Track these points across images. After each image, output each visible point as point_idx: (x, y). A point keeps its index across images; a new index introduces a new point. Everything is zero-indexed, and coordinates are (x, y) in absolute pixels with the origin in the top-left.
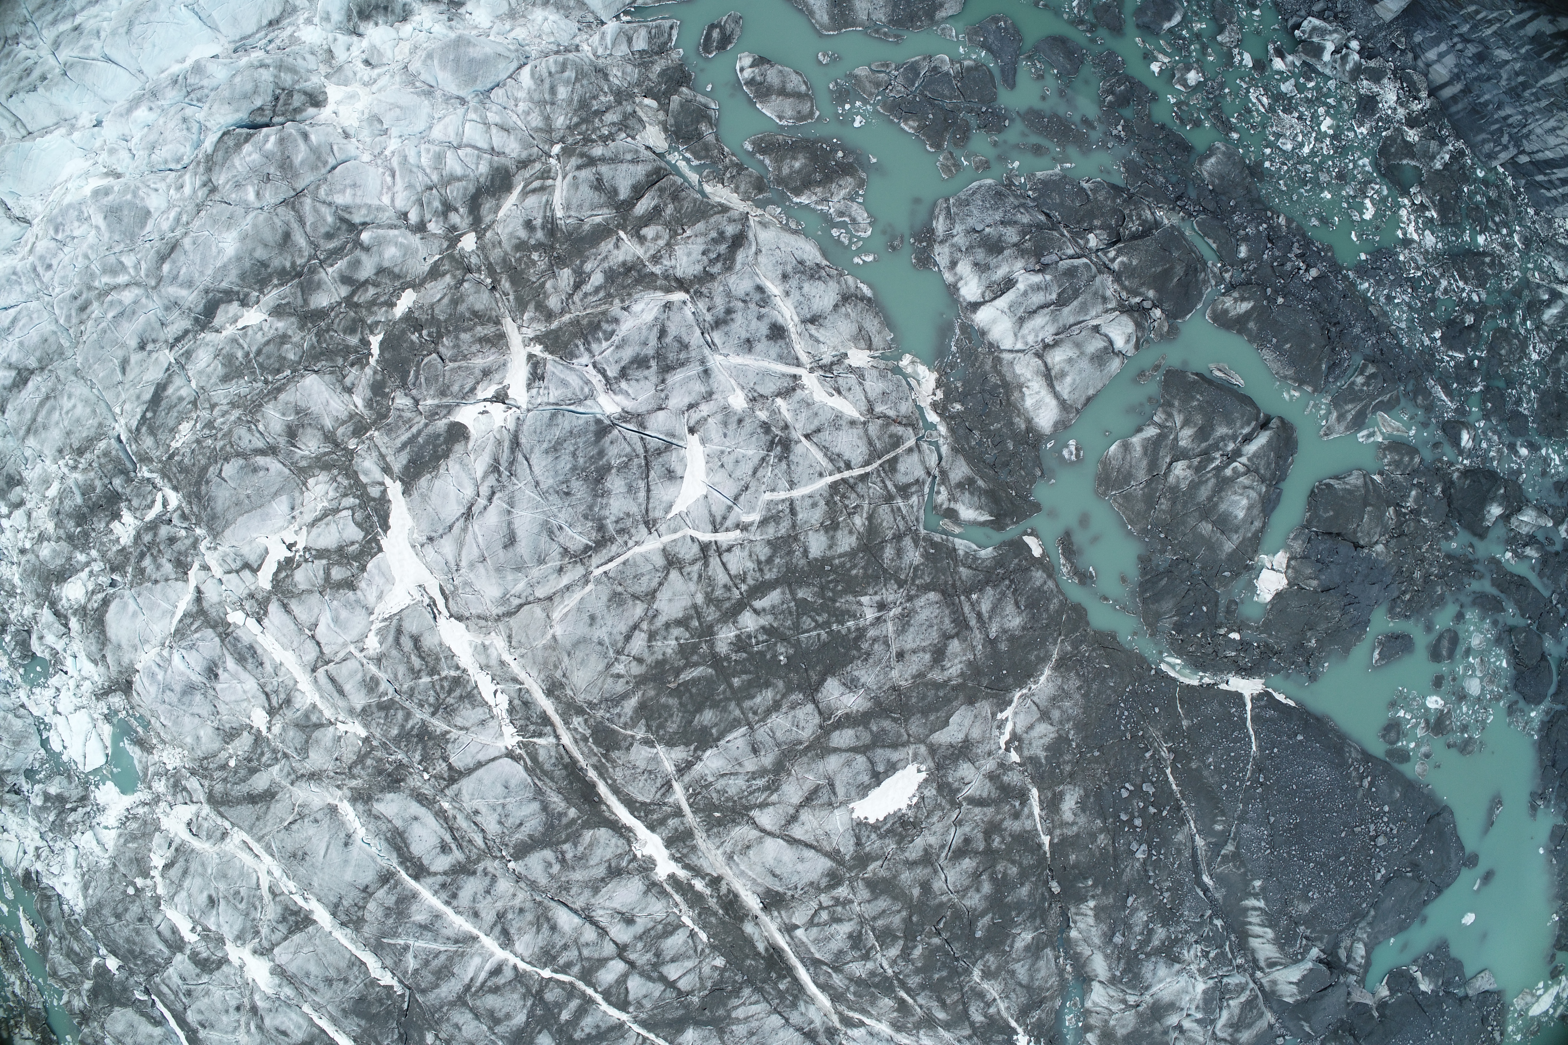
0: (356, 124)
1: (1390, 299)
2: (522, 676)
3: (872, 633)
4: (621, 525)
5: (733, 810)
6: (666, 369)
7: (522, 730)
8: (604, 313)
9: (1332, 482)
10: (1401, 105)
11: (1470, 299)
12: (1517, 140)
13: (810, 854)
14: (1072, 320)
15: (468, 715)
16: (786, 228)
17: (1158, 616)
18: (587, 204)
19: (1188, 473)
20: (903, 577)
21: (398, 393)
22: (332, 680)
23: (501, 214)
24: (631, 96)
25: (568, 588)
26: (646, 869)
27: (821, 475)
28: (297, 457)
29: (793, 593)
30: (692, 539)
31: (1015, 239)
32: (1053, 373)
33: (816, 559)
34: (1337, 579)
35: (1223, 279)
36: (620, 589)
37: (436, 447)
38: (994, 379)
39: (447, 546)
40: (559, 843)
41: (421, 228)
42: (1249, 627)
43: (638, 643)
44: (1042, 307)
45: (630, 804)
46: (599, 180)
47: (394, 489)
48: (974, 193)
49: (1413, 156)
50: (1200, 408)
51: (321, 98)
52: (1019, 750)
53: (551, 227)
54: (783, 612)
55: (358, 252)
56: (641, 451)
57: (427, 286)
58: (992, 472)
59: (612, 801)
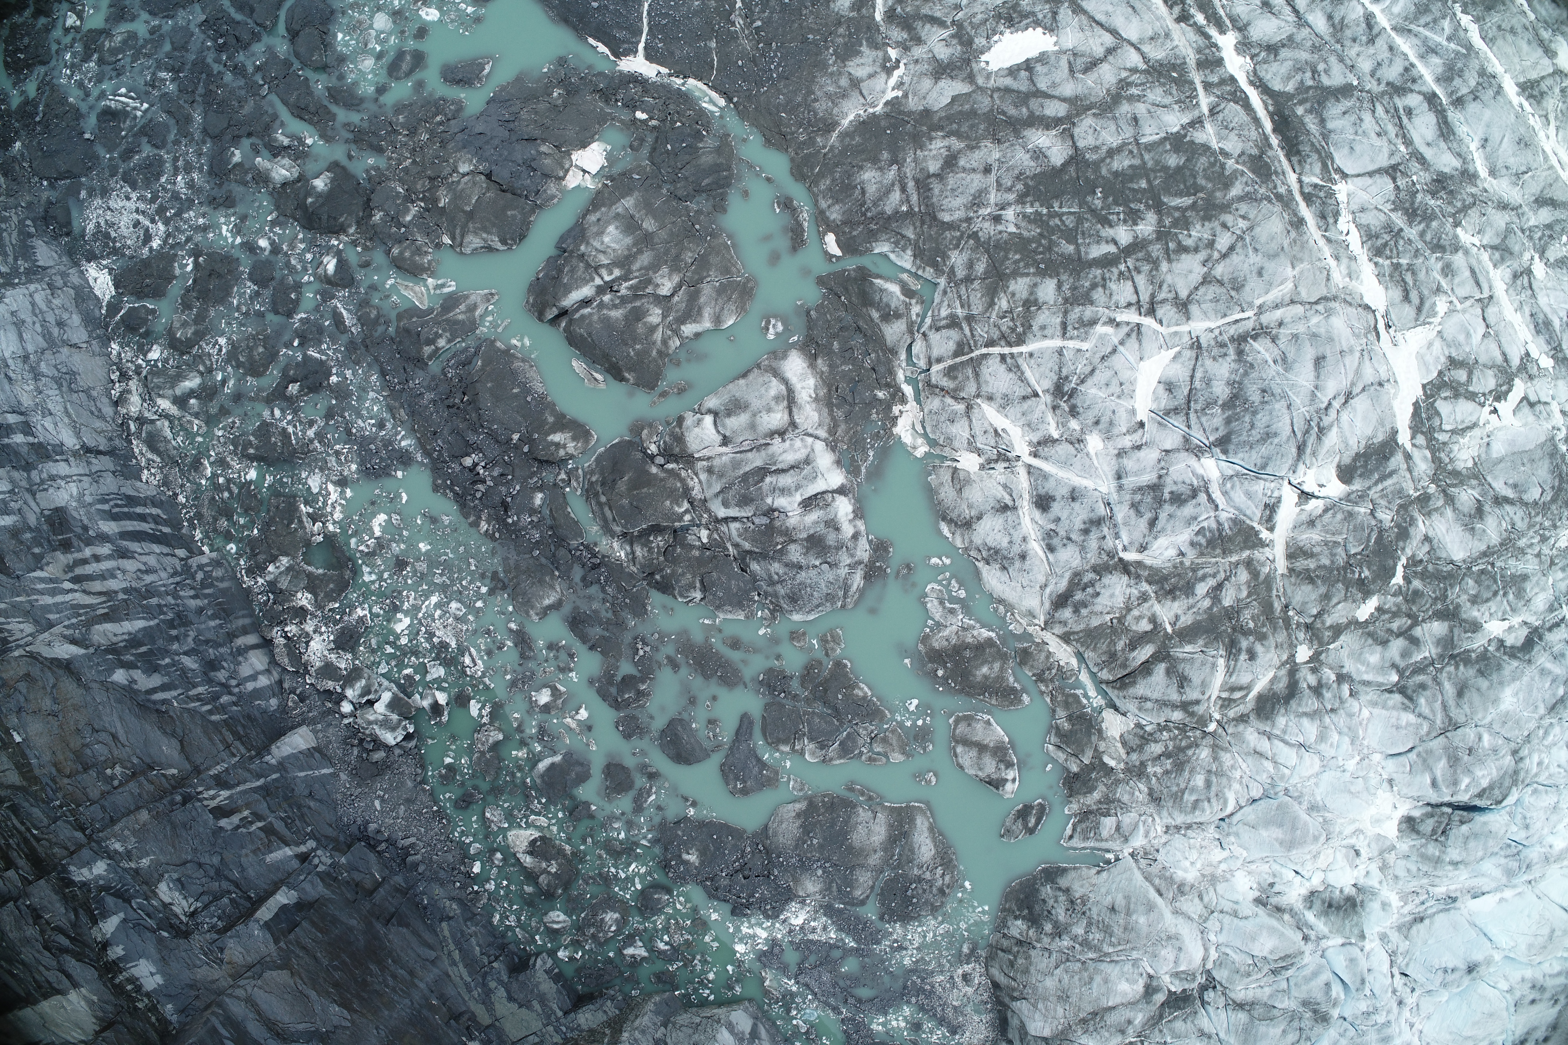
0: (1380, 792)
1: (381, 425)
2: (1322, 242)
3: (1012, 197)
4: (1223, 350)
5: (1160, 74)
6: (1155, 488)
7: (1331, 194)
8: (1202, 554)
9: (499, 246)
10: (307, 634)
11: (283, 411)
12: (187, 571)
13: (1099, 17)
14: (749, 455)
15: (1374, 220)
16: (1010, 607)
17: (718, 151)
18: (1197, 664)
19: (659, 281)
20: (971, 242)
21: (1387, 524)
22: (1478, 284)
23: (1271, 674)
24: (1128, 770)
25: (1277, 307)
26: (1245, 44)
27: (1031, 355)
28: (1478, 489)
29: (1078, 251)
30: (1161, 323)
31: (792, 547)
32: (785, 403)
33: (1051, 277)
34: (518, 147)
35: (568, 474)
36: (1233, 293)
37: (1365, 466)
38: (839, 414)
39: (1369, 374)
40: (1316, 88)
41: (1341, 678)
42: (622, 122)
43: (1224, 241)
44: (783, 471)
45: (1247, 105)
46: (1181, 686)
47: (1404, 438)
48: (818, 606)
49: (309, 575)
50: (635, 339)
51: (1404, 826)
52: (887, 58)
53: (1232, 651)
54: (1090, 236)
55: (1402, 664)
56: (1192, 416)
57: (1345, 620)
58: (861, 323)
59: (1261, 113)
